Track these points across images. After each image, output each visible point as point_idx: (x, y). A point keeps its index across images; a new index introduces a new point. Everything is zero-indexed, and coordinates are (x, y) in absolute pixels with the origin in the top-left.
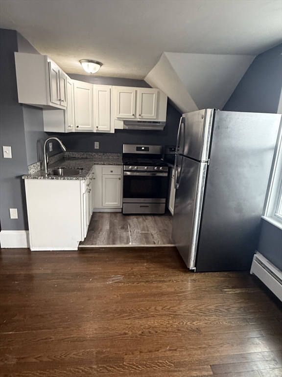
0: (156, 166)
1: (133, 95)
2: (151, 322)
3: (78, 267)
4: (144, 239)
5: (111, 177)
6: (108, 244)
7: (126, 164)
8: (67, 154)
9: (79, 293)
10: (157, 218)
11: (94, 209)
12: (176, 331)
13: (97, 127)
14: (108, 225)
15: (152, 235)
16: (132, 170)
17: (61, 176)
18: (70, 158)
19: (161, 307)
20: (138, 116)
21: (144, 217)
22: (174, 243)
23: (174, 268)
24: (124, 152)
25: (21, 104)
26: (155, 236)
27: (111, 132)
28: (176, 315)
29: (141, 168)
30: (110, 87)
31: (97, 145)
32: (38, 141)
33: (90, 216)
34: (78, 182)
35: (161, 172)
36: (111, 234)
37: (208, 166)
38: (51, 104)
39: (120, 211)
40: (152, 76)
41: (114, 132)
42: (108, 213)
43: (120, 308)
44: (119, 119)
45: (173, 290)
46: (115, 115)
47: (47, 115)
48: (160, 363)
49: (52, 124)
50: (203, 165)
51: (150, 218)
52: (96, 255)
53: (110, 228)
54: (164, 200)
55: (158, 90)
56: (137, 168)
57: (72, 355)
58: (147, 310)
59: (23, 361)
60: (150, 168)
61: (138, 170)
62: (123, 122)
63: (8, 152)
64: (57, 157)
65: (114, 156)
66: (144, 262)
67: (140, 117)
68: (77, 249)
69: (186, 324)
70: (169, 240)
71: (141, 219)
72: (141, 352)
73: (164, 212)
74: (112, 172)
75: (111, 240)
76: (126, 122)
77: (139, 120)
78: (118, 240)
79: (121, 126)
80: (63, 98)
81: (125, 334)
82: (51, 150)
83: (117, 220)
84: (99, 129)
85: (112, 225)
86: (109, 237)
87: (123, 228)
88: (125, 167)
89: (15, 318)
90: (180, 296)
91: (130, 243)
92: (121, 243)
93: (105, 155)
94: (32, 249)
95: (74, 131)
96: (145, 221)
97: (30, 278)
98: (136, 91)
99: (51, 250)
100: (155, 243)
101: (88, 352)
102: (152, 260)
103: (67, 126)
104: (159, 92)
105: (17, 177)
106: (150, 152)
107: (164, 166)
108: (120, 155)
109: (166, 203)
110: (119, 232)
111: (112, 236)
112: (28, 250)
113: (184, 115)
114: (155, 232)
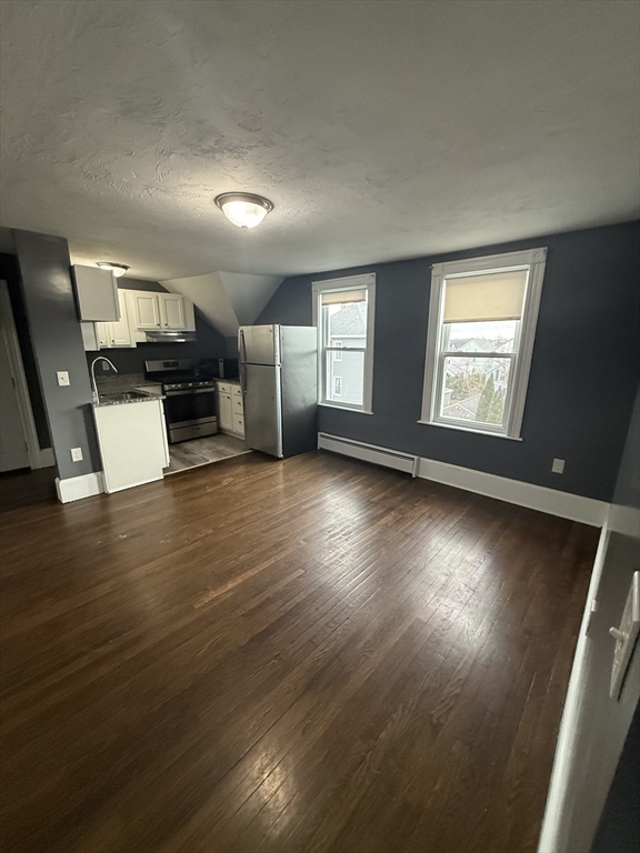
0: (190, 383)
1: (154, 301)
13: (113, 341)
16: (175, 390)
20: (163, 325)
24: (147, 371)
26: (228, 450)
27: (132, 347)
35: (201, 388)
37: (281, 369)
44: (140, 330)
46: (134, 326)
50: (278, 369)
54: (215, 418)
55: (182, 296)
63: (64, 378)
67: (166, 327)
68: (163, 477)
75: (187, 463)
76: (149, 333)
77: (165, 330)
78: (196, 461)
79: (143, 338)
84: (116, 343)
91: (211, 460)
94: (110, 492)
98: (157, 297)
103: (99, 343)
104: (183, 299)
105: (79, 408)
106: (181, 367)
107: (209, 380)
108: (142, 375)
109: (218, 421)
110: (188, 457)
111: (184, 461)
112: (104, 495)
113: (241, 328)
114: (223, 448)
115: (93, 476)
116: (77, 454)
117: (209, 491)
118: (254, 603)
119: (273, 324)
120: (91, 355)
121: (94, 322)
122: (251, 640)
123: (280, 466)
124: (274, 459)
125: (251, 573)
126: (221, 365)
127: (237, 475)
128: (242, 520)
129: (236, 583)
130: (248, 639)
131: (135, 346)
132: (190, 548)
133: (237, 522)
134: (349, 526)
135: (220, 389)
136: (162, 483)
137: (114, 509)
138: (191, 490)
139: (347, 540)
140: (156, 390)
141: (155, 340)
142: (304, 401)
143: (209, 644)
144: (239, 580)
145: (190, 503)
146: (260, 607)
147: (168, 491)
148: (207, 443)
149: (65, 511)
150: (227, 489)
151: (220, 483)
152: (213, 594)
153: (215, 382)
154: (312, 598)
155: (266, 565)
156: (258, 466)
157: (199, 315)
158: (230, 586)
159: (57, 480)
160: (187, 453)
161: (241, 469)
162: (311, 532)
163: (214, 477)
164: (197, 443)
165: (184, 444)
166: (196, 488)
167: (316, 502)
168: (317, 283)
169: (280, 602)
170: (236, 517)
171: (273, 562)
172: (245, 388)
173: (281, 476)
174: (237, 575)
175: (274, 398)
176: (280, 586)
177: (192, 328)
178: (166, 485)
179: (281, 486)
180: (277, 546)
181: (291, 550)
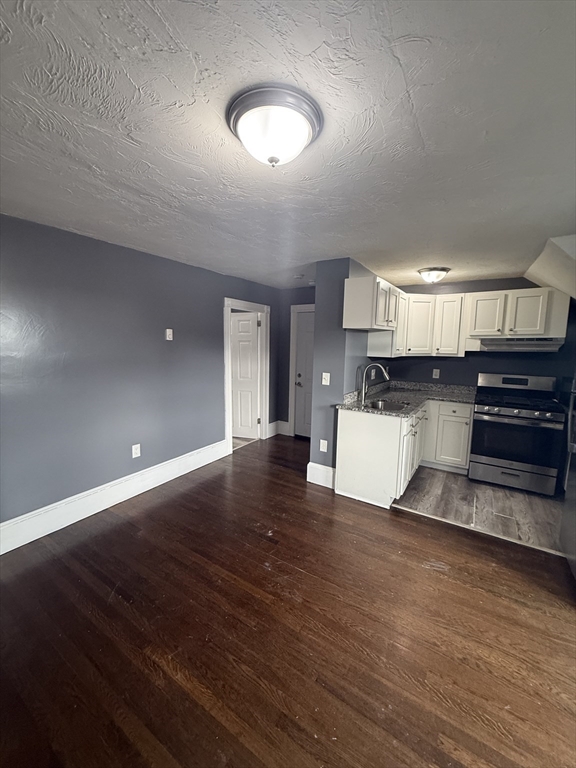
0: (537, 411)
1: (499, 303)
2: (483, 652)
3: (386, 531)
4: (500, 527)
5: (454, 419)
6: (433, 515)
7: (478, 403)
8: (393, 383)
9: (381, 562)
10: (537, 500)
11: (422, 461)
12: (532, 693)
13: (438, 349)
14: (441, 488)
15: (518, 524)
16: (489, 413)
17: (381, 410)
18: (396, 389)
19: (508, 641)
20: (507, 331)
21: (507, 492)
22: (564, 551)
23: (552, 591)
24: (479, 385)
25: (345, 329)
26: (525, 528)
27: (460, 355)
28: (539, 668)
29: (505, 411)
30: (462, 295)
31: (436, 374)
32: (359, 368)
33: (414, 470)
34: (398, 419)
35: (549, 421)
36: (443, 502)
38: (375, 327)
39: (465, 473)
40: (535, 270)
41: (463, 356)
42: (444, 471)
43: (435, 607)
44: (474, 337)
45: (542, 627)
46: (467, 331)
47: (372, 338)
48: (487, 719)
49: (377, 348)
51: (520, 497)
52: (414, 524)
53: (443, 493)
54: (554, 472)
55: (549, 289)
56: (499, 411)
57: (358, 629)
58: (481, 632)
59: (308, 605)
60: (525, 413)
61: (501, 413)
62: (479, 341)
63: (326, 379)
64: (379, 387)
65: (464, 390)
66: (493, 562)
67: (512, 333)
69: (558, 694)
70: (555, 543)
71: (500, 493)
72: (455, 683)
73: (552, 494)
74: (454, 412)
75: (441, 510)
77: (509, 337)
78: (453, 514)
79: (476, 346)
80: (391, 318)
81: (435, 644)
82: (373, 378)
83: (457, 486)
84: (441, 352)
85: (447, 490)
86: (437, 507)
87: (464, 499)
88: (477, 408)
89: (308, 558)
90: (555, 643)
91: (472, 525)
92: (456, 519)
93: (448, 387)
94: (336, 492)
95: (404, 355)
96: (508, 498)
97: (330, 523)
98: (506, 296)
100: (520, 539)
101: (379, 637)
102: (508, 563)
103: (394, 350)
104: (550, 293)
106: (531, 387)
110: (457, 504)
111: (442, 505)
112: (332, 492)
114: (524, 521)
115: (329, 470)
116: (324, 446)
117: (393, 557)
125: (205, 698)
132: (260, 595)
152: (165, 660)
155: (226, 718)
158: (180, 676)
177: (558, 333)
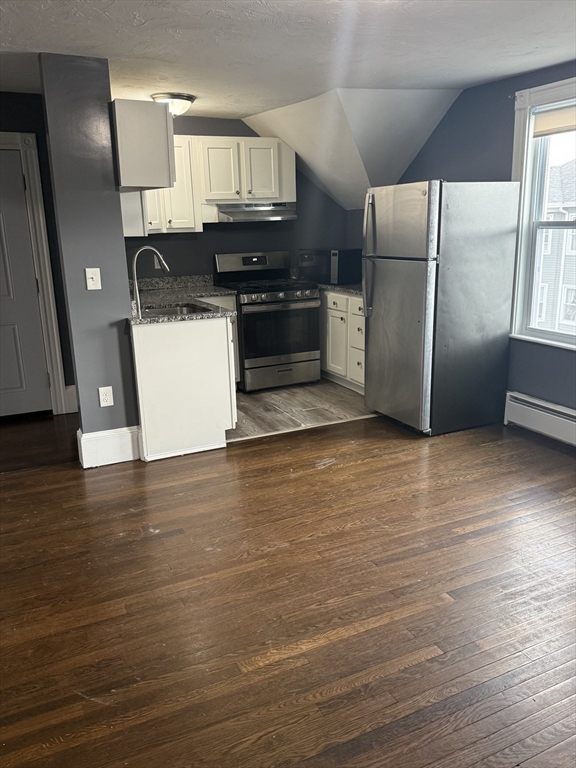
1: (233, 153)
4: (320, 417)
6: (267, 433)
13: (170, 222)
15: (326, 410)
16: (257, 302)
20: (245, 194)
24: (218, 271)
26: (332, 410)
27: (197, 231)
35: (309, 299)
36: (257, 420)
37: (437, 265)
41: (202, 230)
46: (202, 194)
49: (133, 221)
50: (432, 265)
52: (266, 447)
54: (318, 354)
55: (277, 140)
61: (268, 300)
62: (215, 209)
63: (94, 279)
65: (199, 281)
67: (250, 196)
68: (225, 445)
75: (266, 426)
76: (223, 208)
77: (247, 202)
78: (279, 424)
79: (212, 216)
83: (246, 402)
84: (174, 225)
86: (260, 426)
91: (303, 425)
93: (179, 280)
94: (148, 459)
98: (238, 144)
99: (182, 453)
103: (146, 224)
104: (279, 145)
105: (112, 325)
106: (268, 265)
107: (312, 287)
108: (209, 278)
109: (323, 359)
110: (268, 416)
111: (261, 422)
112: (139, 463)
113: (371, 191)
114: (327, 406)
115: (125, 433)
116: (107, 396)
117: (293, 476)
118: (339, 688)
119: (430, 180)
120: (132, 243)
121: (141, 189)
122: (326, 752)
123: (425, 448)
124: (414, 434)
125: (344, 633)
126: (335, 260)
127: (343, 455)
128: (341, 534)
129: (315, 645)
130: (320, 748)
131: (200, 229)
132: (250, 567)
133: (332, 537)
134: (547, 583)
135: (330, 304)
136: (223, 454)
137: (152, 486)
138: (264, 471)
139: (540, 609)
140: (226, 302)
141: (231, 220)
142: (481, 328)
143: (254, 737)
144: (321, 641)
145: (259, 493)
146: (352, 697)
147: (231, 469)
148: (301, 395)
149: (86, 480)
150: (324, 477)
151: (313, 465)
152: (274, 655)
153: (322, 291)
154: (451, 707)
155: (373, 624)
156: (382, 445)
157: (303, 173)
158: (305, 646)
159: (79, 432)
160: (267, 410)
161: (352, 446)
162: (466, 581)
163: (306, 453)
164: (284, 394)
165: (265, 395)
166: (273, 470)
167: (484, 524)
168: (526, 92)
169: (389, 699)
170: (332, 527)
171: (386, 621)
172: (369, 302)
173: (424, 468)
174: (319, 631)
175: (422, 321)
176: (393, 668)
177: (290, 196)
178: (229, 458)
179: (424, 485)
180: (397, 593)
181: (421, 607)
